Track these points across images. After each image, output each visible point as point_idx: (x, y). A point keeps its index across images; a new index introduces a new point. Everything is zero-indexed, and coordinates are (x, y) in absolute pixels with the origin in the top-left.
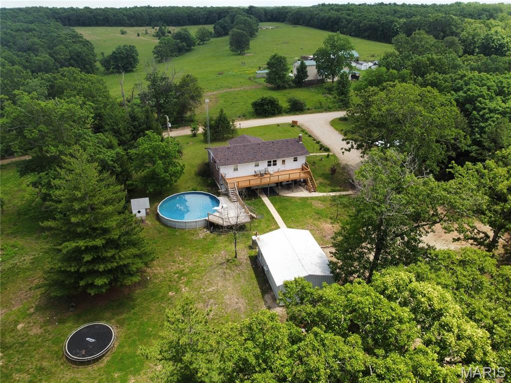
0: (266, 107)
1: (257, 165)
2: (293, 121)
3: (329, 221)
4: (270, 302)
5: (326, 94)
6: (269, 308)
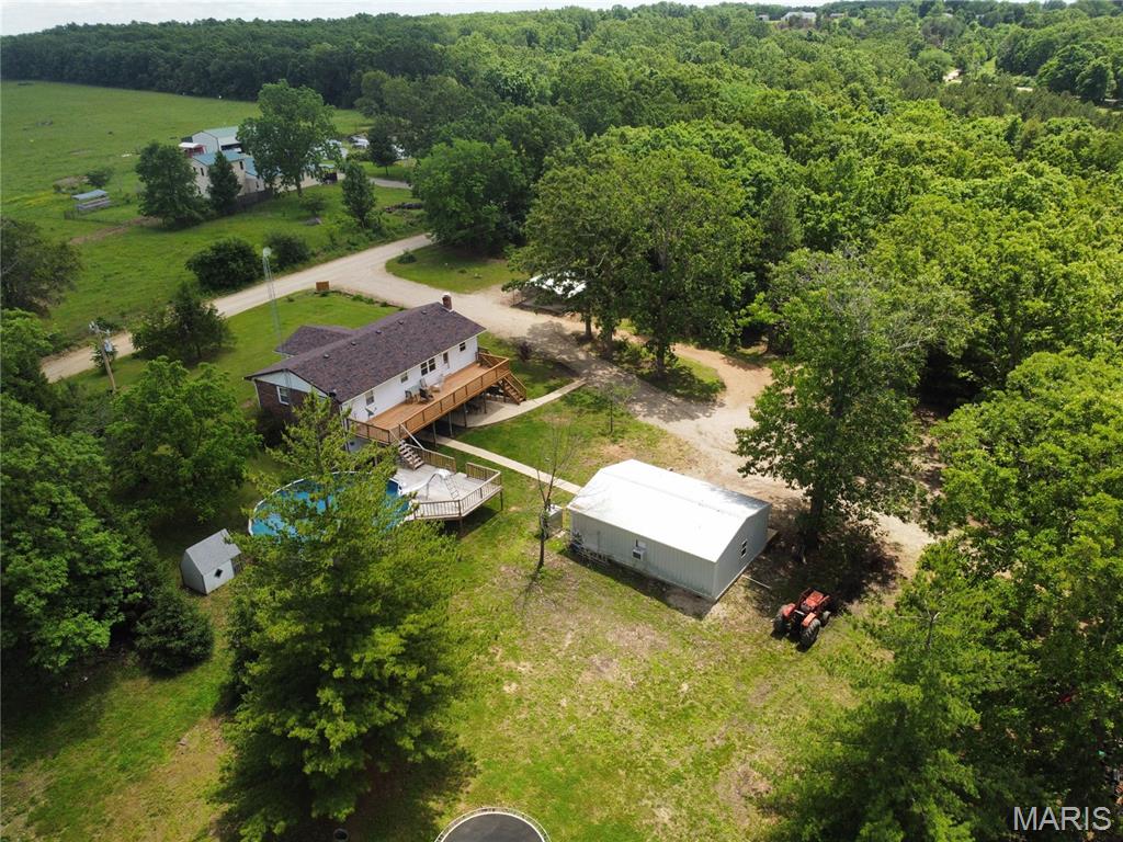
0: (234, 266)
1: (405, 379)
2: (318, 284)
3: (606, 440)
4: (688, 605)
5: (307, 218)
6: (699, 616)
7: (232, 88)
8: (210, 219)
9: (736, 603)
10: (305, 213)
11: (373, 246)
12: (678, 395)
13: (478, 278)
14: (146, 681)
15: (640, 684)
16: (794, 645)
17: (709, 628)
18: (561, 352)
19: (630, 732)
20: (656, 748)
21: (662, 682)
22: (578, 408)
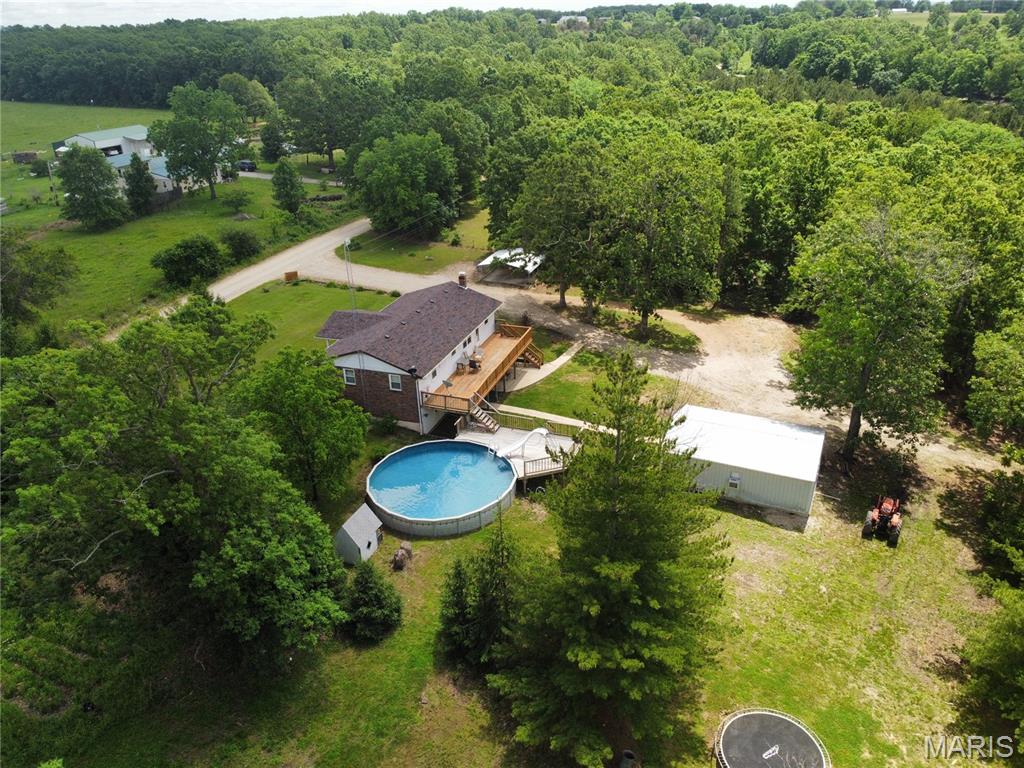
0: (202, 261)
2: (287, 274)
4: (786, 521)
5: (235, 214)
6: (800, 529)
7: (66, 93)
8: (130, 219)
9: (822, 515)
10: (226, 209)
11: (311, 237)
12: (666, 349)
13: (428, 260)
14: (351, 653)
15: (787, 591)
16: (884, 544)
17: (812, 538)
18: (546, 320)
19: (804, 631)
20: (832, 641)
21: (803, 587)
22: (591, 367)
